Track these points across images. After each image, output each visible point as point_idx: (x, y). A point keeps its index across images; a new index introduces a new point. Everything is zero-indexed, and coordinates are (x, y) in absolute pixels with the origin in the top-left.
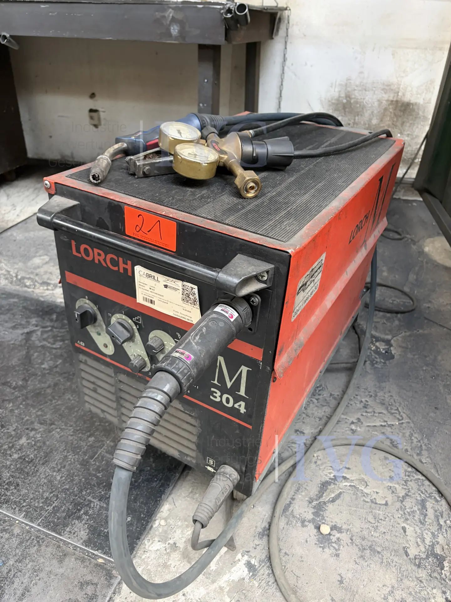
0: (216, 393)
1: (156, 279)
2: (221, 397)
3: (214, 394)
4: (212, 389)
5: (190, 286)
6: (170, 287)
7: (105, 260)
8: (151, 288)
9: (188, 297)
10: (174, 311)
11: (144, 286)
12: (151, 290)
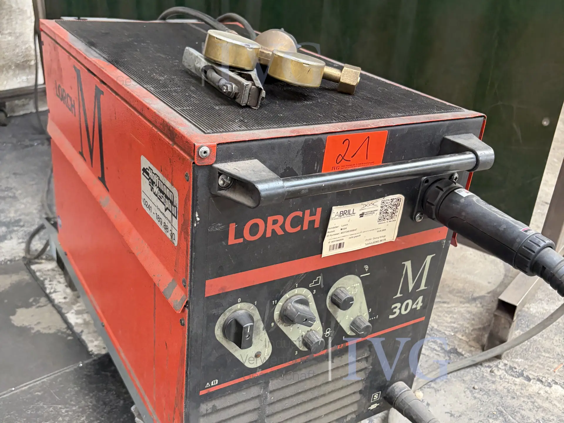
0: (396, 307)
1: (351, 212)
2: (400, 309)
3: (394, 311)
4: (393, 306)
5: (390, 199)
6: (367, 213)
7: (283, 227)
8: (342, 228)
9: (387, 213)
10: (367, 240)
11: (334, 231)
12: (342, 231)
